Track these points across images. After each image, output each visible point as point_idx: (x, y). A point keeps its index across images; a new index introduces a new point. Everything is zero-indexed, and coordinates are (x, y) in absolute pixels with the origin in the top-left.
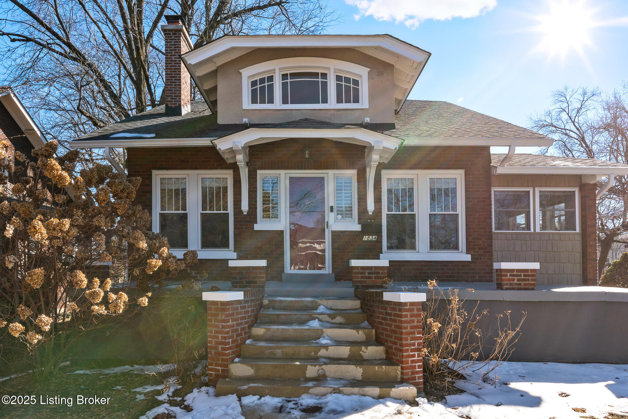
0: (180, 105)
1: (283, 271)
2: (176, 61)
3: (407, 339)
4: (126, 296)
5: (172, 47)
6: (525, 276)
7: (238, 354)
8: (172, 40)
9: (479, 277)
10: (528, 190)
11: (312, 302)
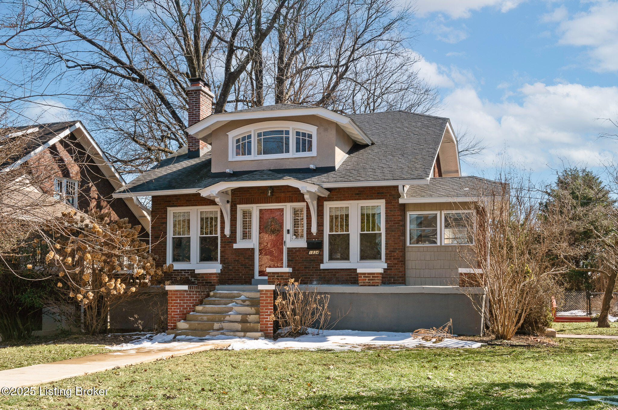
0: (199, 149)
1: (253, 277)
2: (196, 114)
3: (263, 309)
4: (124, 285)
5: (193, 104)
6: (373, 277)
7: (183, 318)
8: (194, 97)
9: (394, 280)
10: (436, 213)
11: (237, 293)
